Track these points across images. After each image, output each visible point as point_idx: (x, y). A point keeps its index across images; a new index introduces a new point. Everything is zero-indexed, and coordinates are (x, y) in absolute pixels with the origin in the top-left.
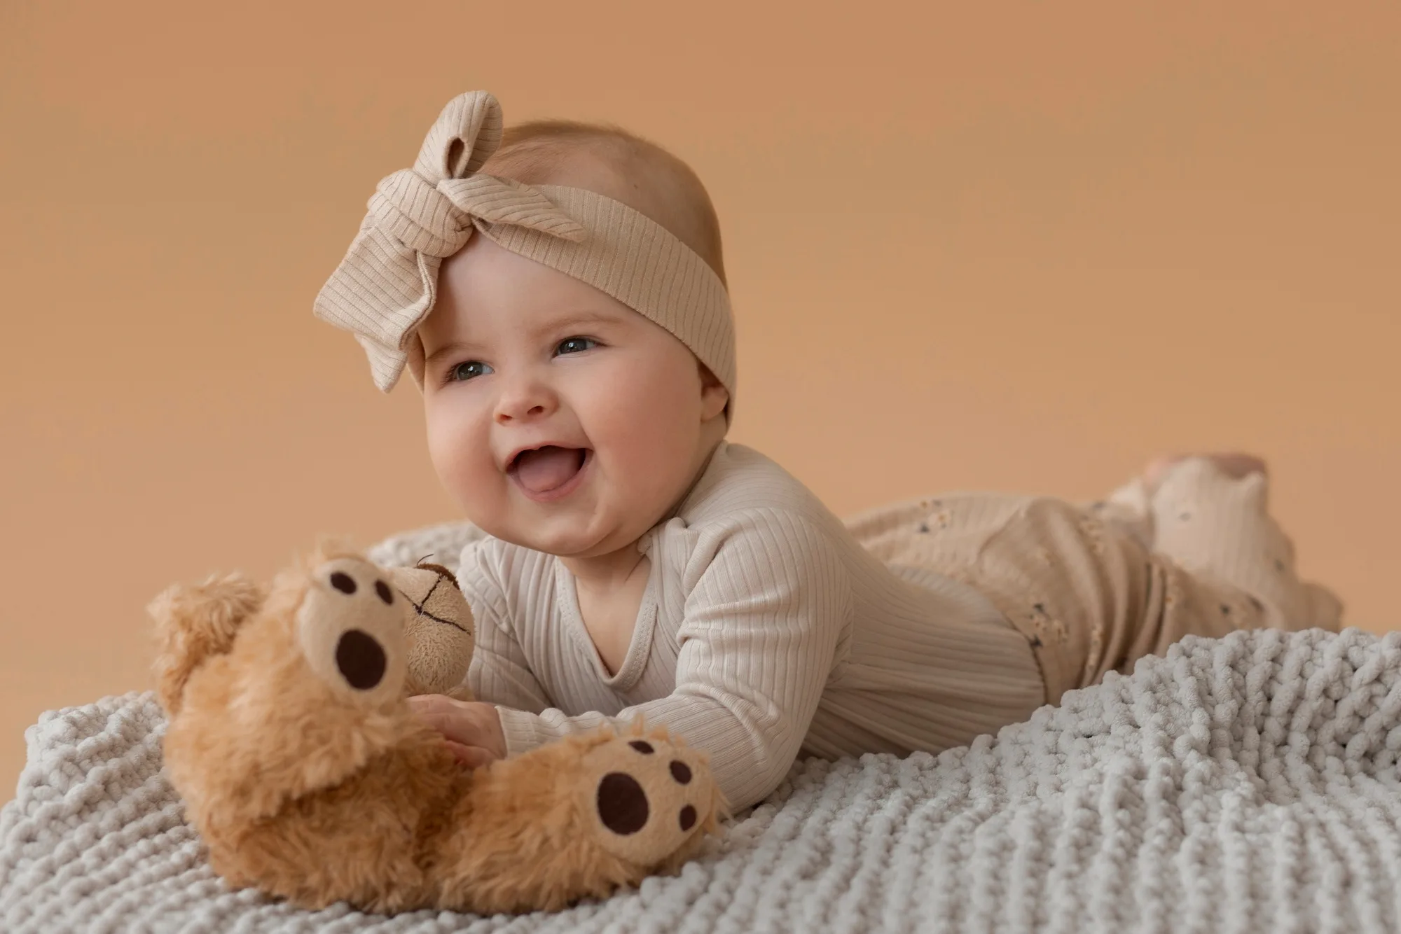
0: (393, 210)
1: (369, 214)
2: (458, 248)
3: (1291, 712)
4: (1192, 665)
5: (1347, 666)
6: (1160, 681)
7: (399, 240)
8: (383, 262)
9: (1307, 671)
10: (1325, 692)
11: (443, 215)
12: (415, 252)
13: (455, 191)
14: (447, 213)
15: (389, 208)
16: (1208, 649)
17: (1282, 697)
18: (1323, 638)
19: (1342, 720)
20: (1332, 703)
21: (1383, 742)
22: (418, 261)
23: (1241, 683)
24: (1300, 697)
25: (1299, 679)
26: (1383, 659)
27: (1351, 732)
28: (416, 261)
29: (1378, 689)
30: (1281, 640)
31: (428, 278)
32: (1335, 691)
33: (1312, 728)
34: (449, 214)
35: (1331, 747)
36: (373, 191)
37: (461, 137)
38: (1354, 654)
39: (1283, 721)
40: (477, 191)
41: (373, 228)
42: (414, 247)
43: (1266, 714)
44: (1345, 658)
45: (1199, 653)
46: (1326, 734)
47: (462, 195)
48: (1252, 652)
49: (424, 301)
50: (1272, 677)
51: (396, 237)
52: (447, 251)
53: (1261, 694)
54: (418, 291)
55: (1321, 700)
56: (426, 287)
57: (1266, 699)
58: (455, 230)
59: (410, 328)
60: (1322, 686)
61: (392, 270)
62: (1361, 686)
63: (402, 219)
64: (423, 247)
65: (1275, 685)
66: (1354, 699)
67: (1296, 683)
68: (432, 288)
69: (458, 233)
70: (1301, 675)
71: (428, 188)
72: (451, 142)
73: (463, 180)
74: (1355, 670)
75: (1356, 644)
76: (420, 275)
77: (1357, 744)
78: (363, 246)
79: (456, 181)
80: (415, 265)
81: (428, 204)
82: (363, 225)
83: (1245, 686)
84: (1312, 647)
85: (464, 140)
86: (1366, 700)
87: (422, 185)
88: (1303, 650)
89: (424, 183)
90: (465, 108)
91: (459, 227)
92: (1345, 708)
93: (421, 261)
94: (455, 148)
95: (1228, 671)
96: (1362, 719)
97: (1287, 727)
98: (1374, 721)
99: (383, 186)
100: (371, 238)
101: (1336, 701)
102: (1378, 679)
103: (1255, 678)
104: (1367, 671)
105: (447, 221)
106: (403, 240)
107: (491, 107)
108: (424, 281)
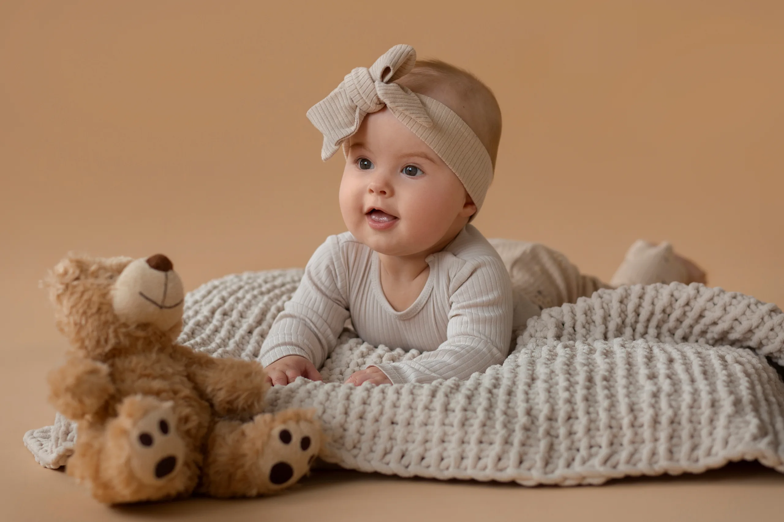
0: (354, 85)
1: (343, 82)
2: (375, 111)
3: (648, 320)
4: (602, 302)
5: (673, 299)
6: (589, 309)
7: (351, 99)
8: (342, 106)
9: (655, 302)
10: (664, 311)
11: (373, 96)
12: (357, 106)
13: (380, 89)
14: (375, 95)
15: (352, 83)
16: (610, 294)
17: (644, 314)
18: (662, 287)
19: (671, 323)
20: (666, 316)
21: (691, 333)
22: (357, 110)
23: (625, 309)
24: (652, 314)
25: (652, 306)
26: (689, 295)
27: (676, 328)
28: (356, 110)
29: (687, 308)
30: (643, 289)
31: (358, 119)
32: (668, 310)
33: (658, 327)
34: (376, 96)
35: (667, 334)
36: (349, 72)
37: (390, 67)
38: (676, 294)
39: (645, 324)
40: (389, 92)
41: (343, 89)
42: (357, 104)
43: (636, 322)
44: (672, 295)
45: (606, 297)
46: (665, 328)
47: (382, 92)
48: (630, 295)
49: (353, 128)
50: (640, 305)
51: (351, 97)
52: (370, 111)
53: (634, 314)
54: (352, 124)
55: (662, 315)
56: (356, 123)
57: (636, 315)
58: (376, 104)
59: (342, 138)
60: (662, 308)
61: (344, 110)
62: (680, 307)
63: (356, 90)
64: (361, 105)
65: (641, 309)
66: (676, 313)
67: (650, 308)
68: (358, 125)
69: (377, 105)
70: (653, 304)
71: (371, 81)
72: (385, 67)
73: (386, 84)
74: (676, 300)
75: (677, 289)
76: (355, 117)
77: (679, 333)
78: (336, 95)
79: (382, 84)
80: (355, 111)
81: (368, 88)
82: (340, 86)
83: (627, 310)
84: (657, 291)
85: (392, 69)
86: (682, 313)
87: (368, 80)
88: (653, 293)
89: (370, 78)
90: (398, 54)
91: (378, 103)
92: (673, 318)
93: (358, 111)
94: (387, 70)
95: (618, 304)
96: (681, 322)
97: (647, 327)
98: (687, 322)
99: (353, 72)
100: (340, 93)
101: (669, 315)
102: (687, 304)
103: (631, 307)
104: (682, 301)
105: (374, 98)
106: (353, 99)
107: (411, 55)
108: (356, 120)
